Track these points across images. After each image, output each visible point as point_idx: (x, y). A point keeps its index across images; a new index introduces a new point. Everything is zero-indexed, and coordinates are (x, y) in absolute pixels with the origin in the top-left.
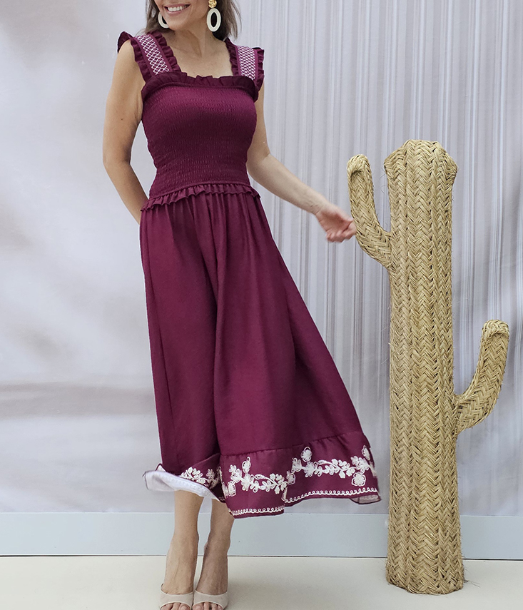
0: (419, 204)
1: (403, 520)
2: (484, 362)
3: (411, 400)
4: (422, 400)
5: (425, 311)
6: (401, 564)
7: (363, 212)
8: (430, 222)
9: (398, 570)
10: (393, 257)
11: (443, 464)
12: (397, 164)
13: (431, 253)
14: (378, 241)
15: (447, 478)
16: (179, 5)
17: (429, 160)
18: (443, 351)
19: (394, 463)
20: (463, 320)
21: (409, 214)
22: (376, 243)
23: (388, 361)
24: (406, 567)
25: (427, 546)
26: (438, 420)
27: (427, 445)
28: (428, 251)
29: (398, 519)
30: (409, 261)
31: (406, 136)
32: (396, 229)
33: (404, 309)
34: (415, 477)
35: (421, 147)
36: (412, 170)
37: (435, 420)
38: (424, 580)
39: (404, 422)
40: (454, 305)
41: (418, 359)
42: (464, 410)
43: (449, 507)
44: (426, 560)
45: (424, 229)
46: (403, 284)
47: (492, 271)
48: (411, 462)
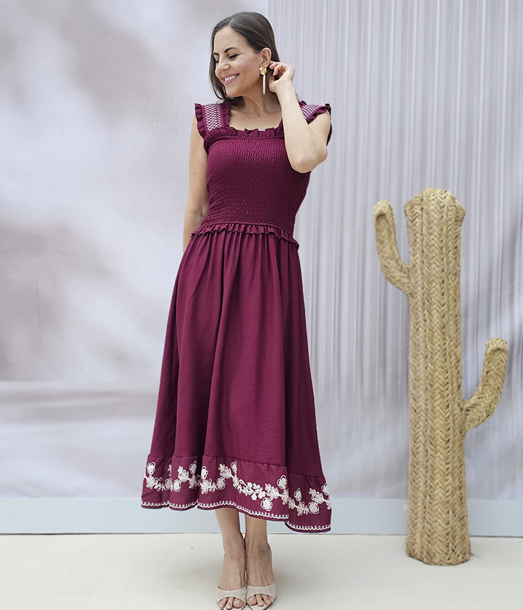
0: (433, 242)
1: (420, 504)
2: (487, 372)
3: (426, 404)
4: (435, 404)
5: (438, 331)
6: (418, 540)
7: (387, 248)
8: (442, 256)
9: (416, 546)
10: (411, 286)
11: (453, 458)
12: (415, 209)
13: (443, 282)
14: (399, 273)
15: (456, 469)
16: (231, 75)
17: (442, 205)
18: (453, 364)
19: (413, 456)
20: (470, 338)
21: (425, 250)
22: (398, 274)
23: (408, 372)
24: (422, 543)
25: (440, 526)
26: (449, 421)
27: (440, 442)
28: (441, 281)
29: (416, 503)
30: (425, 289)
31: (423, 186)
32: (414, 263)
33: (420, 329)
34: (430, 469)
35: (436, 194)
36: (428, 214)
37: (446, 421)
38: (437, 554)
39: (421, 423)
40: (462, 325)
41: (433, 371)
42: (471, 413)
43: (458, 493)
44: (439, 537)
45: (437, 263)
46: (420, 309)
47: (493, 297)
48: (426, 456)
